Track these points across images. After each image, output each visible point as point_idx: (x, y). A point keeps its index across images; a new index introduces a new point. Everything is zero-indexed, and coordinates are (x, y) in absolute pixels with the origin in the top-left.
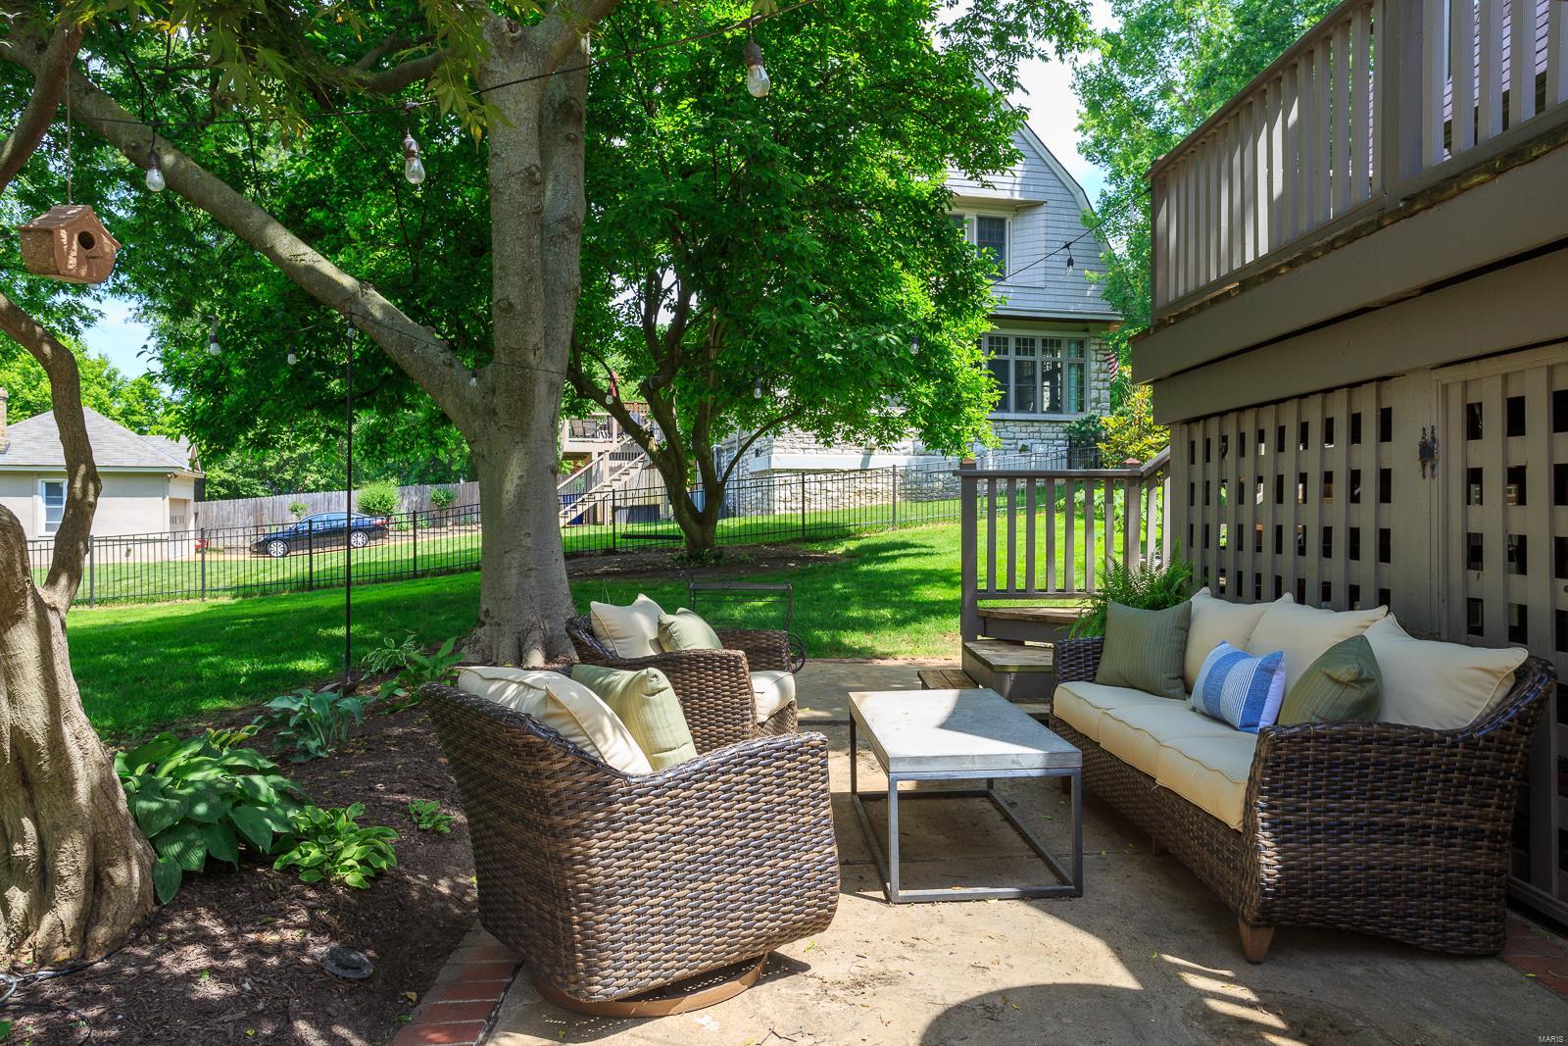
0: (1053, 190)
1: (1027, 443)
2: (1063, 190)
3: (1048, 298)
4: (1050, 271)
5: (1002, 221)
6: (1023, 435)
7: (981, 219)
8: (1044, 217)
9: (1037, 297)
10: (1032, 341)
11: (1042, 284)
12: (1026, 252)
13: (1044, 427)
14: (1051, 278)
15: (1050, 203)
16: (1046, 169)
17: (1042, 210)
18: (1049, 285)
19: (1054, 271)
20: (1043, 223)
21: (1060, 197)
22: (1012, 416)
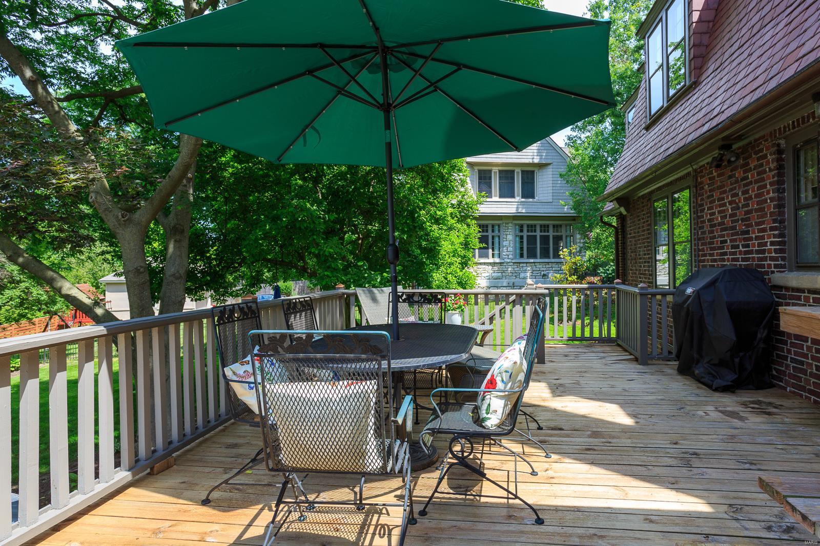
0: (556, 157)
1: (545, 273)
2: (560, 157)
3: (553, 207)
4: (554, 194)
5: (533, 172)
6: (544, 269)
7: (522, 171)
8: (551, 170)
9: (548, 207)
10: (548, 226)
11: (551, 200)
12: (544, 186)
13: (554, 265)
14: (555, 198)
15: (554, 163)
16: (552, 148)
17: (551, 166)
18: (554, 201)
19: (556, 194)
20: (551, 173)
21: (559, 161)
22: (538, 260)
